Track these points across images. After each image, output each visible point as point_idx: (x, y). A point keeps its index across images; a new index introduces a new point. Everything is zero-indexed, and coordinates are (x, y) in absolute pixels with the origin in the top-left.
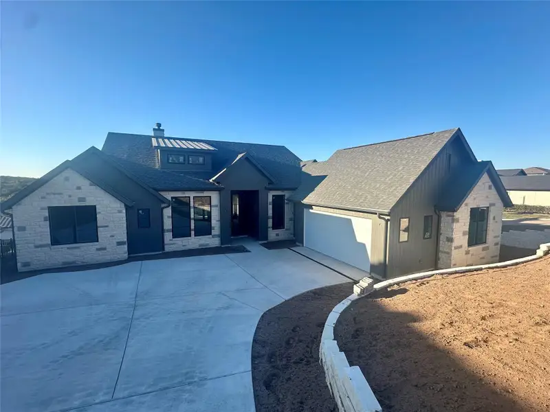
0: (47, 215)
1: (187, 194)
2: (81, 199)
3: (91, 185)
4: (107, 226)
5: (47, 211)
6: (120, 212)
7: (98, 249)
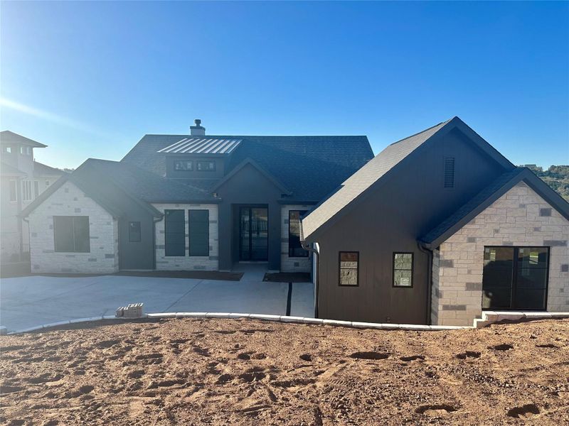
0: (52, 223)
1: (181, 207)
2: (78, 210)
3: (85, 196)
4: (97, 238)
5: (52, 220)
6: (109, 224)
7: (89, 260)
